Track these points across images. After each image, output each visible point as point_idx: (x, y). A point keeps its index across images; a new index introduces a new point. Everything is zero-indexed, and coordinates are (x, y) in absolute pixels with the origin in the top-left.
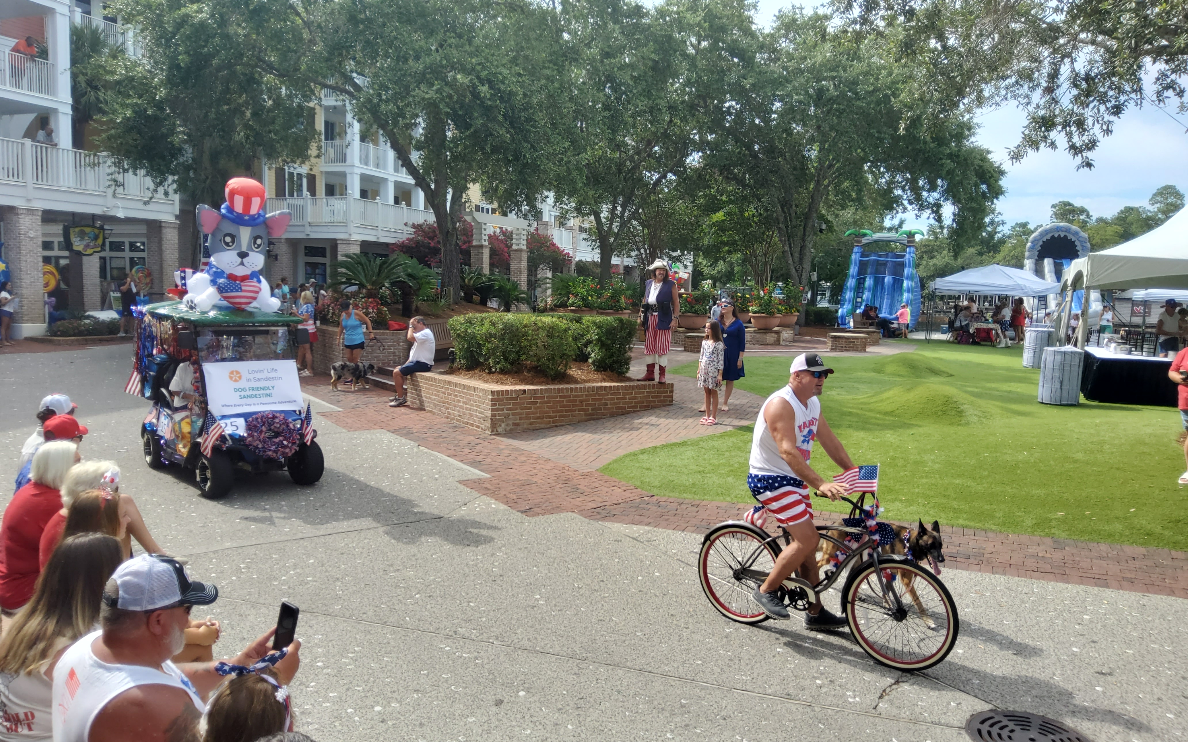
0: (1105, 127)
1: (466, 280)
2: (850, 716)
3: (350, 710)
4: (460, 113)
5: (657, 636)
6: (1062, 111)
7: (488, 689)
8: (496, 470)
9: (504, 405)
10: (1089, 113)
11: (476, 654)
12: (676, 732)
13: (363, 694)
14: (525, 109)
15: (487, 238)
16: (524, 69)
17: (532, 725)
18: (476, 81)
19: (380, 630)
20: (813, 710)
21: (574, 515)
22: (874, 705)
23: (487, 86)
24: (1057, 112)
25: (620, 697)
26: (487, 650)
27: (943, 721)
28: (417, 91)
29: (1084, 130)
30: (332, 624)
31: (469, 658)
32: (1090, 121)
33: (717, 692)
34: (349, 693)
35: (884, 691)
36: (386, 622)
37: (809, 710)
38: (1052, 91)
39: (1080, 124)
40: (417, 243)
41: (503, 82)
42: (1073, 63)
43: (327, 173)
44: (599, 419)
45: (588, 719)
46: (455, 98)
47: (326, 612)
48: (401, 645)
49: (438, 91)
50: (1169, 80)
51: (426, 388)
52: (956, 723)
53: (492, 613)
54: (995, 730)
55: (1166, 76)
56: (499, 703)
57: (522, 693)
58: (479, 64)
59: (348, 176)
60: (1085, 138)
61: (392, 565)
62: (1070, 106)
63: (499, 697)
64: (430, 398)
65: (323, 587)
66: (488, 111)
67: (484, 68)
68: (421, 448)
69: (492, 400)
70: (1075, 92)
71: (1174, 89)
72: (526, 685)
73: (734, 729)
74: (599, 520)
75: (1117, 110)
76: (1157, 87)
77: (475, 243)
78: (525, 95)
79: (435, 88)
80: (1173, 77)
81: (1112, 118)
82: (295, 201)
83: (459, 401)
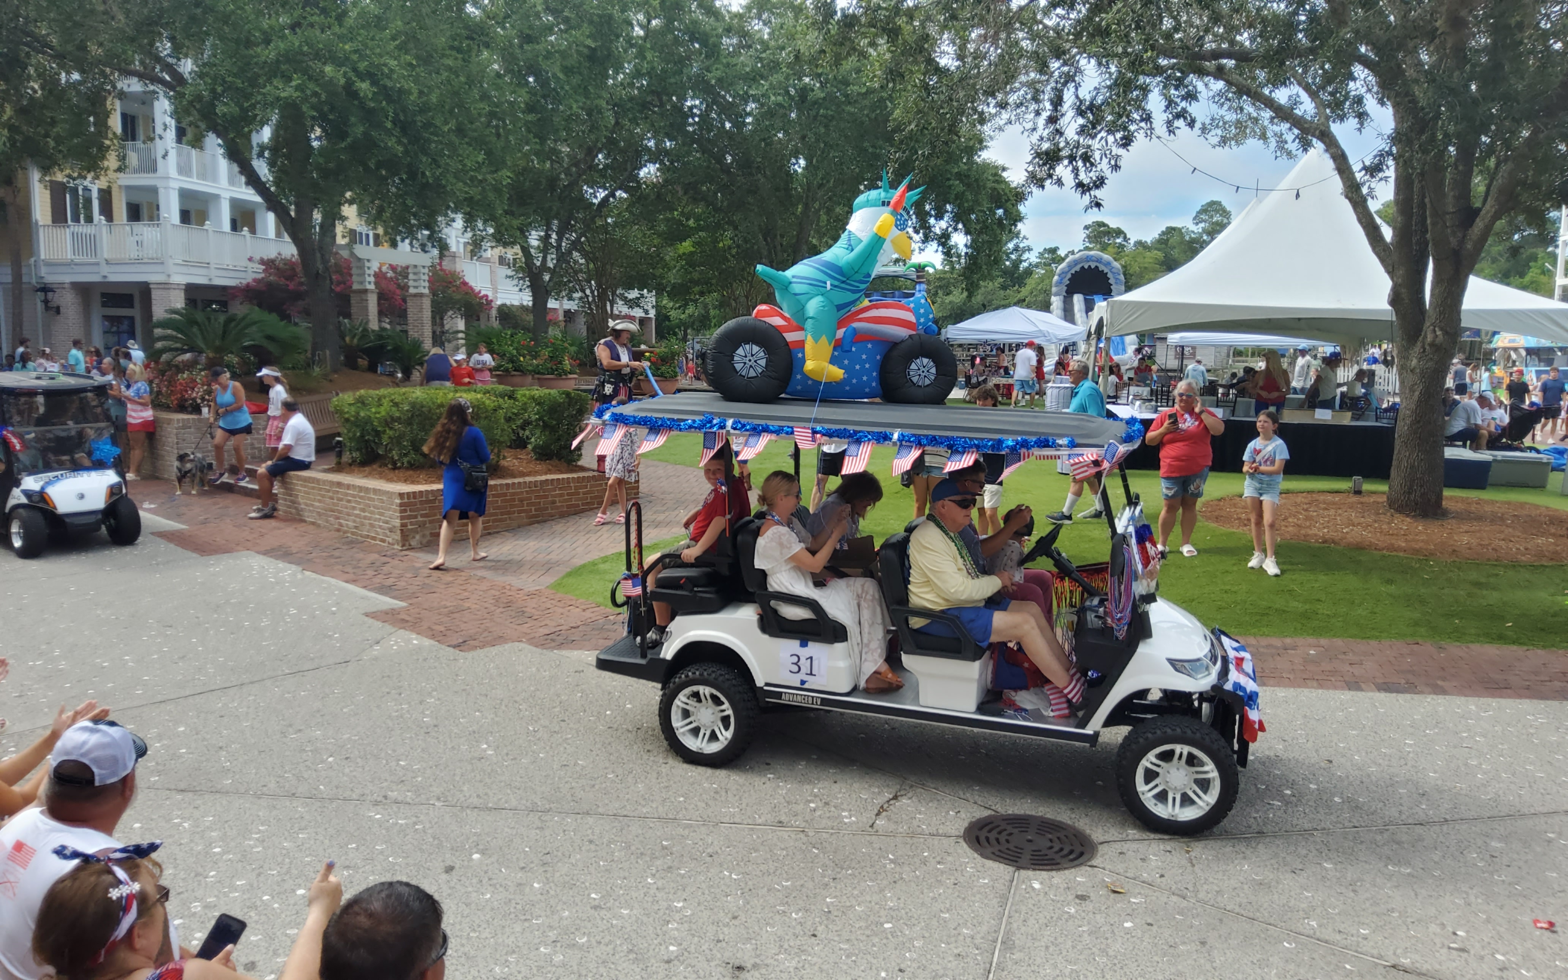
0: (1113, 162)
1: (347, 339)
2: (846, 837)
3: (265, 898)
4: (331, 117)
5: (631, 776)
6: (1067, 143)
7: (433, 856)
8: (414, 596)
9: (418, 510)
10: (1096, 144)
11: (414, 819)
12: (657, 875)
13: (279, 878)
14: (422, 111)
15: (372, 279)
16: (417, 57)
17: (491, 889)
18: (351, 74)
19: (288, 803)
20: (807, 836)
21: (521, 645)
22: (871, 823)
23: (368, 82)
24: (1062, 145)
25: (593, 847)
26: (427, 814)
27: (941, 832)
28: (268, 88)
29: (1092, 165)
30: (224, 802)
31: (407, 824)
32: (1097, 155)
33: (703, 829)
34: (261, 878)
35: (882, 807)
36: (294, 794)
37: (802, 835)
38: (1056, 122)
39: (1086, 158)
40: (269, 285)
41: (389, 78)
42: (1077, 89)
43: (128, 188)
44: (545, 521)
45: (557, 874)
46: (323, 97)
47: (213, 789)
48: (319, 818)
49: (297, 88)
50: (1179, 109)
51: (305, 492)
52: (954, 832)
53: (428, 771)
54: (993, 836)
55: (1176, 103)
56: (449, 869)
57: (476, 856)
58: (356, 52)
59: (161, 192)
60: (1092, 174)
61: (290, 726)
62: (1076, 137)
63: (449, 863)
64: (312, 505)
65: (204, 759)
66: (370, 116)
67: (362, 57)
68: (307, 573)
69: (401, 505)
70: (1081, 121)
71: (1185, 118)
72: (481, 847)
73: (721, 865)
74: (553, 648)
75: (1127, 142)
76: (1165, 116)
77: (355, 287)
78: (421, 93)
79: (294, 83)
80: (1183, 104)
81: (1121, 151)
82: (83, 228)
83: (354, 508)
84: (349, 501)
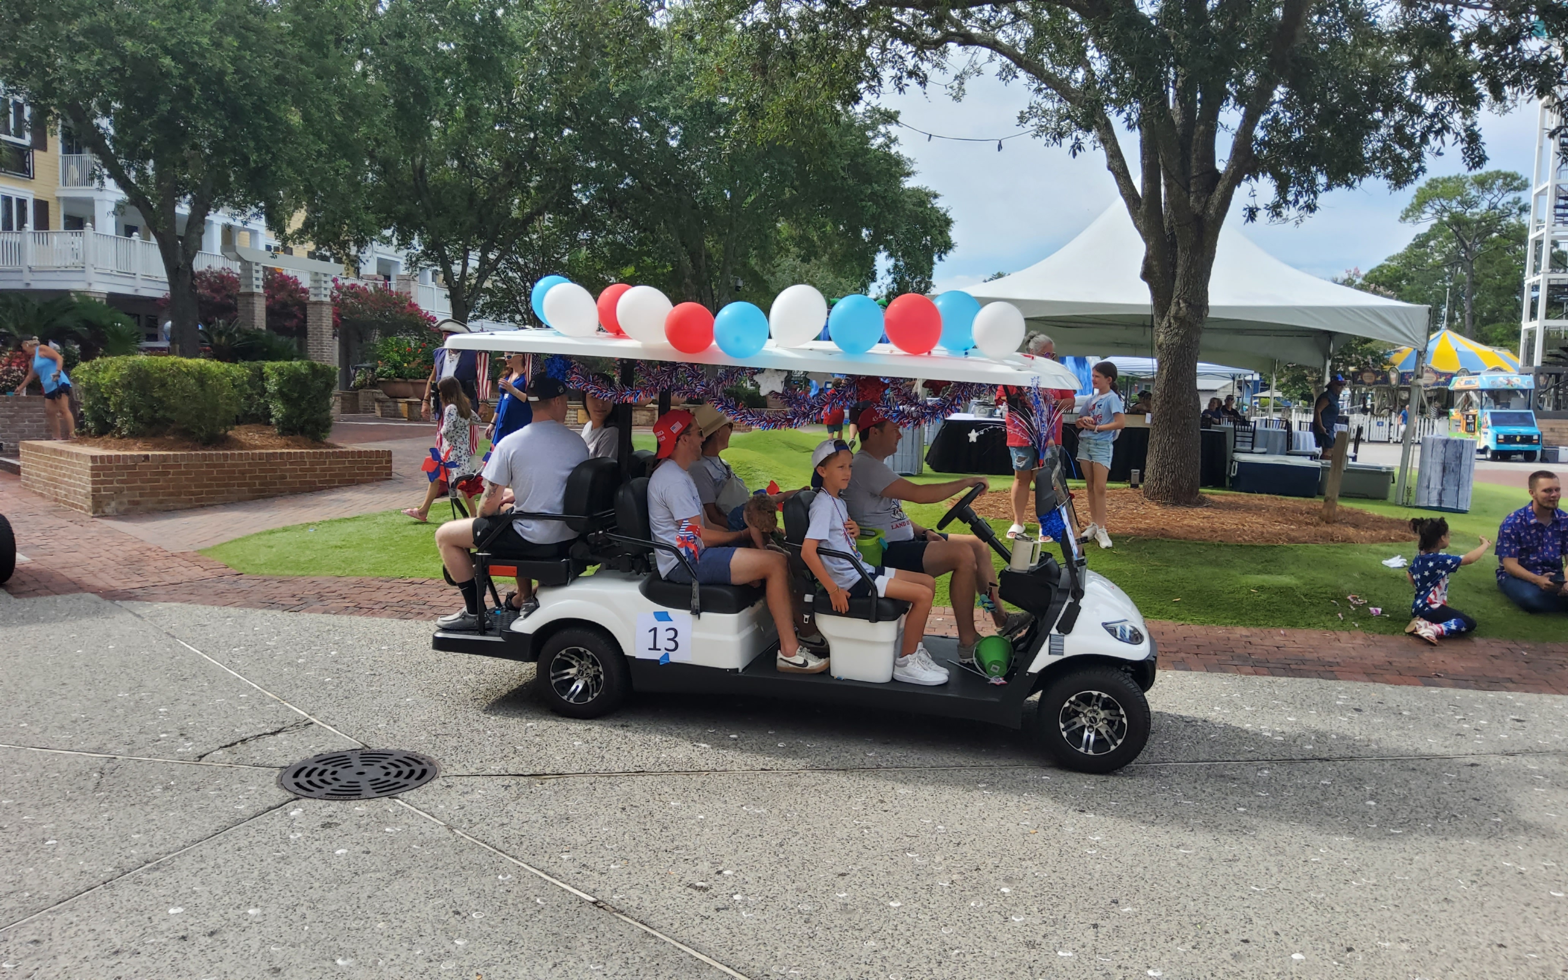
9: (113, 475)
15: (261, 283)
21: (90, 595)
22: (204, 753)
43: (66, 200)
44: (270, 497)
59: (96, 204)
69: (93, 469)
77: (243, 290)
82: (9, 237)
83: (64, 475)
84: (61, 468)
